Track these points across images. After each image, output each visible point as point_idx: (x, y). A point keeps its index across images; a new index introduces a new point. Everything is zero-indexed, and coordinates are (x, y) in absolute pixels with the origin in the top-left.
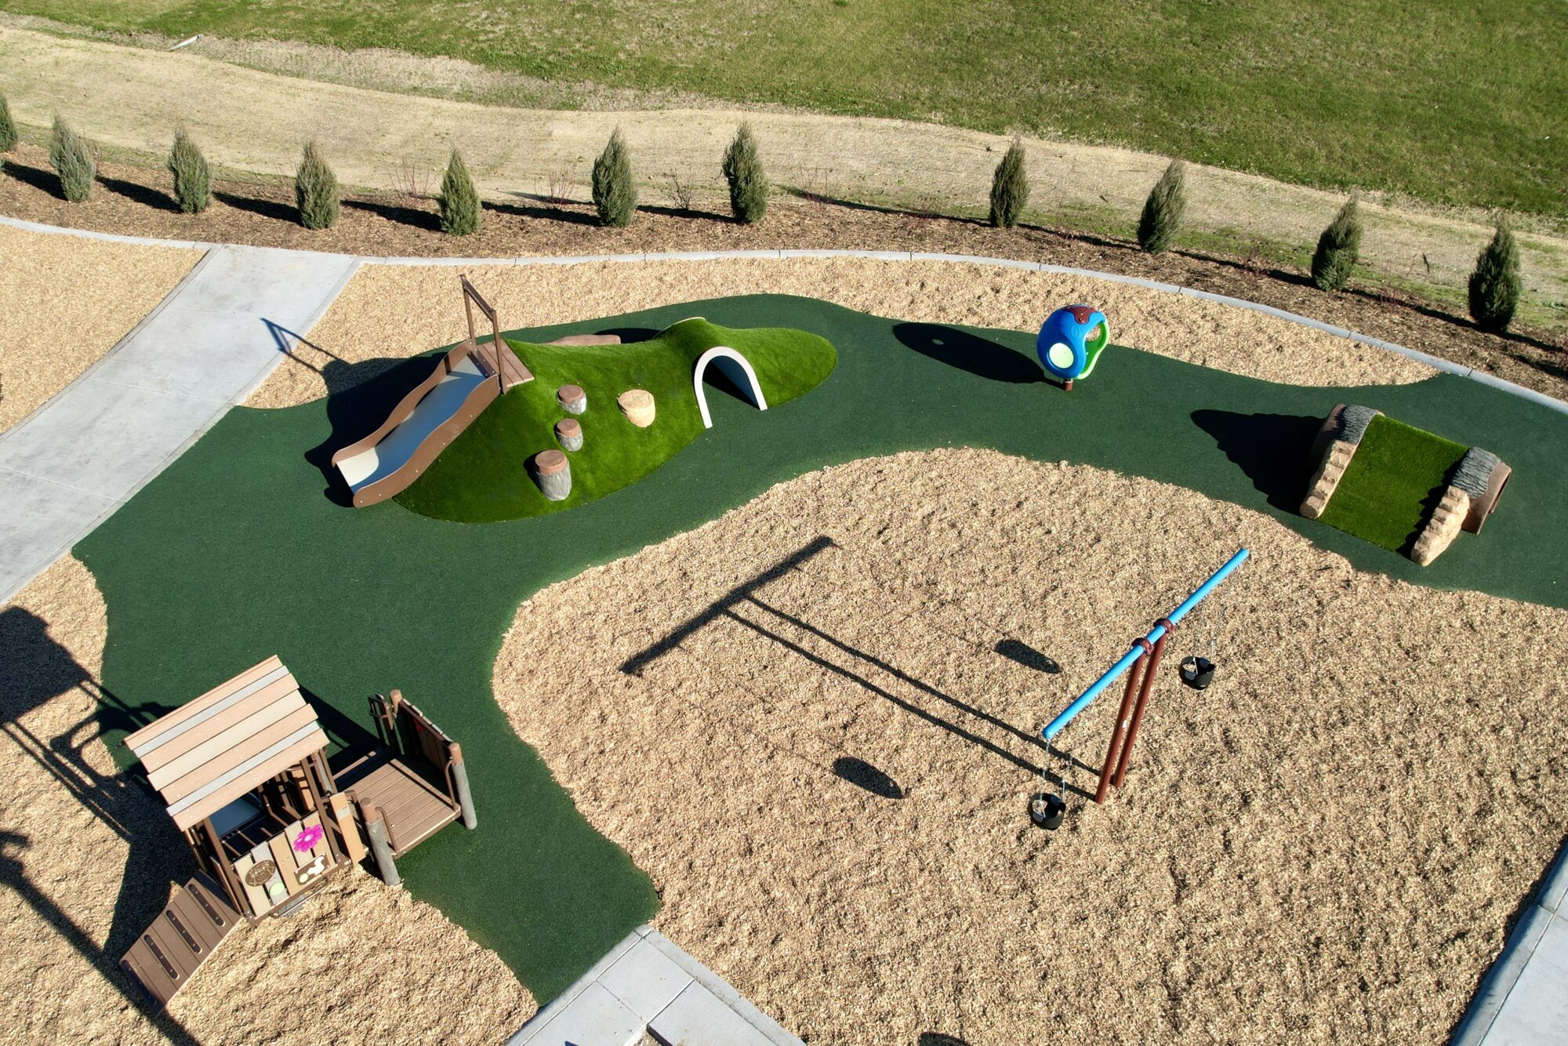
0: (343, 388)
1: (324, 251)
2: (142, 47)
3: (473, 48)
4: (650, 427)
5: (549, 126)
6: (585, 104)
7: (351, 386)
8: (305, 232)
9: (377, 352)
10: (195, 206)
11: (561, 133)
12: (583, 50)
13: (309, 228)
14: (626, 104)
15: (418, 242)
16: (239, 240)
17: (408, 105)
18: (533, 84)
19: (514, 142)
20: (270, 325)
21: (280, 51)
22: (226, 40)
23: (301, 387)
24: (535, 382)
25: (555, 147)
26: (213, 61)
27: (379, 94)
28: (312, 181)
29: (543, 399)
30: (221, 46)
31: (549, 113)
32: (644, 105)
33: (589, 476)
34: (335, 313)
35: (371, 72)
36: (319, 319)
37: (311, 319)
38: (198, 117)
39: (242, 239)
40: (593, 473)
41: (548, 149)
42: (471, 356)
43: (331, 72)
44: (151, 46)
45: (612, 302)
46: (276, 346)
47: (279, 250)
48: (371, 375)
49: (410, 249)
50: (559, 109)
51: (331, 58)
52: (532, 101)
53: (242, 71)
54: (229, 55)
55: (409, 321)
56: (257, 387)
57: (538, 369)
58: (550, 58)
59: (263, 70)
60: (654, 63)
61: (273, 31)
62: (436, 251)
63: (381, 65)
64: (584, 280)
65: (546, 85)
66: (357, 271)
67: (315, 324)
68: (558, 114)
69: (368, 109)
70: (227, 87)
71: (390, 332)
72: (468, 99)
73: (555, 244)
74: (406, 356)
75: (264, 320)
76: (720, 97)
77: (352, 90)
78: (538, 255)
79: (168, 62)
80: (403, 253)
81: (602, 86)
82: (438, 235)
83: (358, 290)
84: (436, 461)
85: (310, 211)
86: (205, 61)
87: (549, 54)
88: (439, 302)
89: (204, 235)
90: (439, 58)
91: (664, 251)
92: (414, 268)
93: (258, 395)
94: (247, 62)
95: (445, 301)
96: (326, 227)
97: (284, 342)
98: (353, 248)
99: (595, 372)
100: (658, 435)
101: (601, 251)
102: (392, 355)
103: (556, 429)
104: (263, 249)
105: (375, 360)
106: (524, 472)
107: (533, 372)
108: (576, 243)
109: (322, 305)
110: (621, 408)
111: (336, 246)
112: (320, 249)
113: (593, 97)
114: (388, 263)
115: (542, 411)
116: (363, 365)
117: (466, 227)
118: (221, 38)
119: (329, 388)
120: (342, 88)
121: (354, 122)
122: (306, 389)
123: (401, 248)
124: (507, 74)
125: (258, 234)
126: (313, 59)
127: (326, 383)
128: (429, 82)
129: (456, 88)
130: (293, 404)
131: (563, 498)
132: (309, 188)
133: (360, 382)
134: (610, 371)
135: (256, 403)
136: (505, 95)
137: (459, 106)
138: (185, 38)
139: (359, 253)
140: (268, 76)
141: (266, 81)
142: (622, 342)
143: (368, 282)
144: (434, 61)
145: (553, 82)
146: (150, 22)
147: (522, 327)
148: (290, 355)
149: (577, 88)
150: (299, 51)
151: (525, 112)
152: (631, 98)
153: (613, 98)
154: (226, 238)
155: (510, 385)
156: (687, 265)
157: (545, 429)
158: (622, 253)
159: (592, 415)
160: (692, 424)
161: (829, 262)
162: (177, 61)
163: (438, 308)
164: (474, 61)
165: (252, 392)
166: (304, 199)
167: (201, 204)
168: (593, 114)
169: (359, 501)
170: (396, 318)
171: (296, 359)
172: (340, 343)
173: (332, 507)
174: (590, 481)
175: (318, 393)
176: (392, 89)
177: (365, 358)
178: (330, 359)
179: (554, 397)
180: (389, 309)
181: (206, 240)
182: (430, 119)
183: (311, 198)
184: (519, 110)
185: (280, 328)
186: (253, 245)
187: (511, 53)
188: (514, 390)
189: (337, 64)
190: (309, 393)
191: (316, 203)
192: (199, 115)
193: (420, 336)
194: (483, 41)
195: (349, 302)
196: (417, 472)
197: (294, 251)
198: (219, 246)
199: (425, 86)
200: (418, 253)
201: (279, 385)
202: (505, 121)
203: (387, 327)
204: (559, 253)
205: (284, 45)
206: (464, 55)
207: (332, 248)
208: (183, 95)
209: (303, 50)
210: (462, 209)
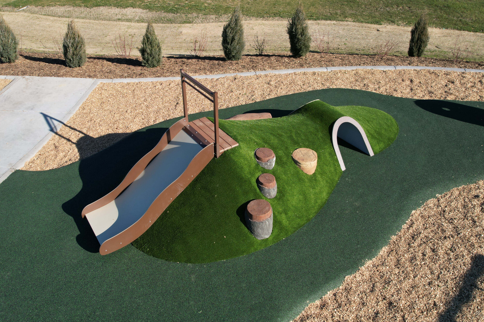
0: (89, 154)
1: (78, 77)
2: (3, 11)
3: (143, 5)
4: (314, 173)
5: (180, 30)
6: (194, 21)
7: (94, 153)
8: (68, 69)
9: (110, 130)
10: (9, 59)
11: (186, 32)
12: (189, 3)
13: (70, 67)
14: (212, 20)
15: (129, 71)
16: (32, 74)
17: (116, 25)
18: (170, 16)
19: (165, 36)
20: (45, 116)
21: (61, 9)
22: (39, 7)
23: (62, 154)
24: (239, 147)
25: (184, 37)
26: (33, 14)
27: (103, 22)
28: (72, 41)
29: (247, 160)
30: (36, 9)
31: (179, 25)
32: (220, 20)
33: (283, 216)
34: (84, 109)
35: (100, 15)
36: (74, 112)
37: (69, 113)
38: (24, 34)
39: (33, 74)
40: (286, 214)
41: (181, 38)
42: (185, 130)
43: (83, 15)
44: (7, 11)
45: (246, 96)
46: (48, 128)
47: (53, 77)
48: (107, 145)
49: (126, 75)
50: (183, 23)
51: (82, 11)
52: (170, 21)
53: (44, 17)
54: (39, 12)
55: (129, 111)
56: (32, 156)
57: (239, 138)
58: (176, 6)
59: (54, 16)
60: (220, 6)
61: (59, 3)
62: (140, 75)
63: (104, 12)
64: (226, 86)
65: (176, 15)
66: (96, 86)
67: (72, 115)
68: (183, 25)
69: (99, 27)
70: (38, 22)
71: (118, 118)
72: (142, 22)
73: (205, 69)
74: (128, 131)
75: (42, 113)
76: (253, 16)
77: (92, 21)
78: (197, 74)
79: (13, 16)
80: (122, 76)
81: (200, 15)
82: (140, 68)
83: (98, 96)
84: (165, 212)
85: (70, 57)
86: (29, 14)
87: (175, 5)
88: (145, 100)
89: (12, 72)
90: (129, 8)
91: (265, 70)
92: (128, 84)
93: (33, 162)
94: (47, 14)
95: (149, 99)
96: (79, 66)
97: (53, 126)
98: (94, 75)
99: (272, 137)
100: (320, 179)
101: (231, 72)
102: (120, 131)
103: (258, 181)
104: (44, 77)
105: (109, 135)
106: (237, 218)
107: (236, 139)
108: (216, 68)
109: (77, 104)
110: (296, 162)
111: (84, 75)
112: (76, 76)
113: (197, 19)
114: (114, 82)
115: (246, 170)
116: (102, 138)
117: (155, 63)
118: (37, 6)
119: (81, 154)
120: (87, 21)
121: (93, 32)
122: (65, 156)
123: (121, 74)
124: (158, 12)
125: (42, 71)
126: (75, 11)
127: (79, 151)
128: (125, 16)
129: (137, 18)
130: (55, 166)
131: (267, 237)
132: (70, 45)
133: (101, 150)
134: (281, 135)
135: (31, 167)
136: (158, 20)
137: (139, 24)
138: (22, 8)
139: (97, 78)
140: (55, 18)
141: (55, 20)
142: (273, 116)
143: (103, 91)
144: (126, 9)
145: (179, 14)
146: (8, 3)
147: (197, 112)
148: (56, 133)
149: (189, 16)
150: (69, 9)
151: (168, 25)
152: (214, 18)
153: (206, 18)
154: (24, 73)
155: (222, 151)
156: (280, 76)
157: (250, 183)
158: (243, 72)
159: (280, 170)
160: (335, 170)
161: (354, 72)
162: (17, 15)
163: (145, 103)
164: (143, 9)
165: (28, 160)
166: (67, 51)
167: (13, 57)
168: (199, 25)
169: (105, 250)
170: (121, 110)
171: (60, 135)
172: (87, 126)
173: (83, 253)
174: (285, 221)
175: (73, 159)
176: (109, 20)
177: (103, 134)
178: (81, 135)
179: (253, 158)
180: (116, 105)
181: (13, 74)
182: (126, 30)
183: (71, 51)
184: (165, 25)
185: (51, 118)
186: (39, 76)
187: (159, 5)
188: (224, 154)
189: (85, 13)
190: (66, 159)
191: (73, 53)
192: (25, 33)
193: (137, 120)
194: (146, 2)
195: (92, 102)
196: (151, 222)
197: (61, 78)
198: (20, 77)
199: (123, 18)
200: (130, 76)
201: (47, 154)
202: (160, 29)
203: (116, 115)
204: (208, 73)
205: (63, 7)
206: (139, 7)
207: (82, 75)
208: (19, 26)
209: (71, 9)
210: (153, 53)
